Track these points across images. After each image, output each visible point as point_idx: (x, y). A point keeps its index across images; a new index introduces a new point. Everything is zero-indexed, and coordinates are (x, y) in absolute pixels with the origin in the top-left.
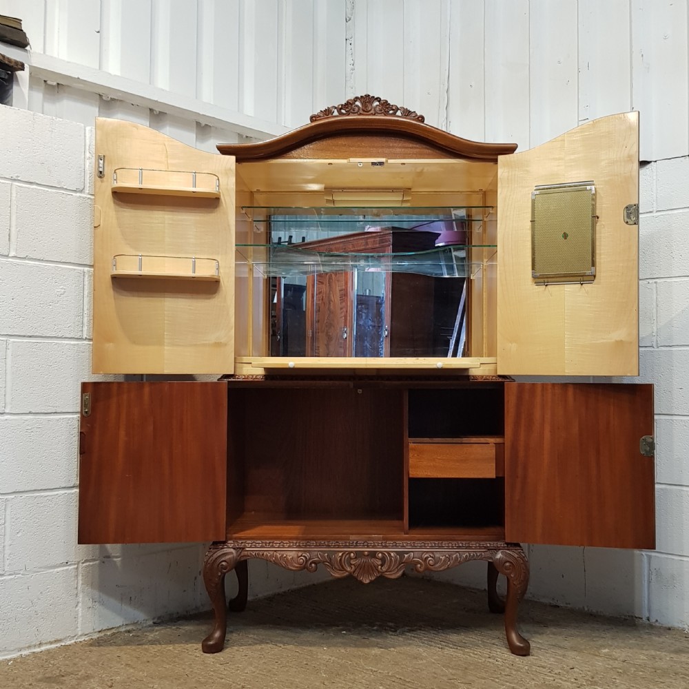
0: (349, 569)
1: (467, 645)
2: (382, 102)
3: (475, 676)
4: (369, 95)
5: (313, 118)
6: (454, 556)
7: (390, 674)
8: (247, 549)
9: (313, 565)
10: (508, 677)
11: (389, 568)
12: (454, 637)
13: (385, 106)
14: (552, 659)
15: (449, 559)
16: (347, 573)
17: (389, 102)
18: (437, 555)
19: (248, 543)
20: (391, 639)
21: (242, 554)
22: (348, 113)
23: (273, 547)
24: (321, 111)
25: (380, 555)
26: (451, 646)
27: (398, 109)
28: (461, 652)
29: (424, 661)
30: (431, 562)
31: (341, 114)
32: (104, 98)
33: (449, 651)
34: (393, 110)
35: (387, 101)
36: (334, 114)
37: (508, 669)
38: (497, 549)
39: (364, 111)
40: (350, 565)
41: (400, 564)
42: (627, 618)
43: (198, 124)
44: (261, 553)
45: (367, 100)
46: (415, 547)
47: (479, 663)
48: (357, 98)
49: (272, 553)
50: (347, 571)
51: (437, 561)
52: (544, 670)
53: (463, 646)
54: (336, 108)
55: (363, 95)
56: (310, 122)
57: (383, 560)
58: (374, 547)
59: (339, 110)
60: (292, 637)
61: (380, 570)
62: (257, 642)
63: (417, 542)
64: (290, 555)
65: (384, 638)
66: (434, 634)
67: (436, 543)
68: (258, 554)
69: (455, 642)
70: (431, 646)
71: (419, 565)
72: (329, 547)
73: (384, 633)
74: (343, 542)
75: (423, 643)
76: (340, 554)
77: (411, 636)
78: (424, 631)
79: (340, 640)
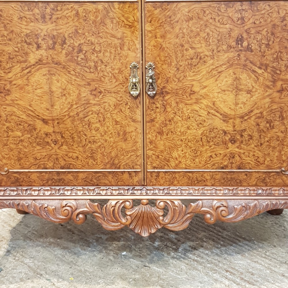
0: (124, 221)
6: (252, 204)
11: (172, 219)
15: (246, 208)
16: (122, 226)
18: (231, 203)
23: (31, 195)
25: (162, 204)
30: (223, 212)
40: (125, 216)
41: (185, 215)
46: (204, 194)
49: (30, 202)
50: (121, 223)
51: (230, 210)
57: (166, 209)
58: (154, 194)
60: (69, 264)
61: (162, 222)
62: (31, 274)
63: (207, 188)
64: (53, 204)
65: (166, 265)
66: (217, 254)
67: (231, 188)
68: (13, 204)
69: (242, 273)
70: (216, 280)
71: (208, 216)
72: (99, 194)
73: (166, 255)
74: (116, 188)
75: (207, 274)
76: (114, 203)
77: (194, 260)
78: (207, 249)
79: (117, 269)
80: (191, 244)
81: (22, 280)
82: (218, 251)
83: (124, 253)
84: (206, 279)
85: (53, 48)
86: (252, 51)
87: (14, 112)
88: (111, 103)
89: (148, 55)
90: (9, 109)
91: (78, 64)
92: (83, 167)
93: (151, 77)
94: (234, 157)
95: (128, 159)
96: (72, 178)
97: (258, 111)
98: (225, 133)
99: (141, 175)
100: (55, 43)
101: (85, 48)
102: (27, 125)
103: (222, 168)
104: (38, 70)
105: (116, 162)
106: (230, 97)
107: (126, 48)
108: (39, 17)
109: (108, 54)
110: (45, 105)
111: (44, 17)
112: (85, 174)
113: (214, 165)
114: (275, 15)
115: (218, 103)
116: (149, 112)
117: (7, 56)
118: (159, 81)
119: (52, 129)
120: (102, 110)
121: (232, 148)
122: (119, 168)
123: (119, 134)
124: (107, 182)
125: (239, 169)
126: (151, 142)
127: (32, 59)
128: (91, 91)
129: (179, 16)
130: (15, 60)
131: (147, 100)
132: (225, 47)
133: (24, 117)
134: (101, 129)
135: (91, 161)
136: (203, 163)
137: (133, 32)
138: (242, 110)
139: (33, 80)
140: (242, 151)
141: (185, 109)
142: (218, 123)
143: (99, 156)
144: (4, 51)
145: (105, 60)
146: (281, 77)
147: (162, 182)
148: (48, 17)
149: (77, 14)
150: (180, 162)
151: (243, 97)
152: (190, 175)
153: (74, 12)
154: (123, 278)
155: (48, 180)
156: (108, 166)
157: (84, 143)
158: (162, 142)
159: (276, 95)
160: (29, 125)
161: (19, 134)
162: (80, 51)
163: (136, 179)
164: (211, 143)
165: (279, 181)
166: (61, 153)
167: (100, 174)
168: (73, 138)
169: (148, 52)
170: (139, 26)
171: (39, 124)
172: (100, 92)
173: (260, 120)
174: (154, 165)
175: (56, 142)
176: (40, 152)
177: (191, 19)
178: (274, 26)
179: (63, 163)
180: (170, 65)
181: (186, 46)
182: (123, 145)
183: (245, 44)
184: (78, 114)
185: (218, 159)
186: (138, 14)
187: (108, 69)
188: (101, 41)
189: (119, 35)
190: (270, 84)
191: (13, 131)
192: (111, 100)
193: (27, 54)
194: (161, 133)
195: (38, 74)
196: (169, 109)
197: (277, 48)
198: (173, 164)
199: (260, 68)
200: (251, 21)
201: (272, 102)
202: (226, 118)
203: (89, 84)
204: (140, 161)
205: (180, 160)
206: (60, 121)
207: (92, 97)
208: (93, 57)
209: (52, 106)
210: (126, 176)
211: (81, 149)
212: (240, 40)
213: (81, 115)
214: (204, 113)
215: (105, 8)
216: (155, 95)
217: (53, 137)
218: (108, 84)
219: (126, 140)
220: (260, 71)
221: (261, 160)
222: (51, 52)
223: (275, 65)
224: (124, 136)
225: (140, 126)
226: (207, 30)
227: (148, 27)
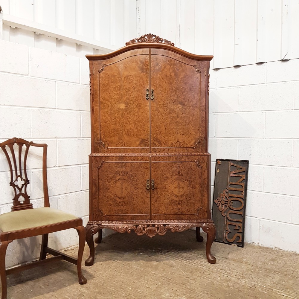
0: (144, 232)
1: (190, 258)
2: (156, 37)
3: (196, 275)
4: (151, 34)
5: (127, 44)
6: (186, 226)
7: (162, 275)
8: (102, 225)
9: (130, 230)
10: (209, 276)
11: (160, 231)
12: (185, 255)
13: (158, 39)
14: (225, 265)
15: (184, 227)
16: (144, 234)
17: (159, 37)
18: (180, 226)
19: (103, 222)
20: (161, 256)
21: (100, 227)
22: (142, 42)
23: (113, 223)
24: (130, 41)
25: (157, 226)
26: (184, 259)
27: (163, 40)
28: (189, 262)
29: (175, 268)
30: (177, 228)
31: (139, 42)
32: (36, 33)
33: (184, 262)
34: (161, 40)
35: (158, 37)
36: (136, 42)
37: (208, 271)
38: (204, 223)
39: (149, 41)
40: (144, 230)
41: (165, 229)
42: (250, 243)
43: (77, 44)
44: (108, 226)
45: (150, 36)
46: (170, 222)
47: (196, 268)
48: (145, 35)
49: (113, 226)
51: (179, 228)
52: (223, 271)
53: (189, 259)
54: (137, 39)
55: (148, 34)
56: (125, 45)
57: (158, 228)
58: (154, 223)
59: (138, 40)
60: (121, 256)
61: (157, 232)
62: (107, 259)
63: (171, 220)
64: (120, 227)
65: (158, 256)
66: (177, 253)
67: (179, 220)
68: (107, 227)
69: (186, 257)
70: (177, 259)
71: (172, 230)
72: (136, 223)
73: (157, 253)
74: (141, 221)
75: (173, 258)
76: (141, 226)
77: (168, 255)
78: (173, 252)
79: (140, 257)
80: (167, 250)
81: (104, 261)
82: (177, 252)
83: (141, 253)
84: (173, 259)
85: (124, 175)
86: (183, 176)
87: (110, 195)
88: (141, 192)
89: (152, 177)
90: (108, 194)
91: (131, 180)
92: (131, 213)
93: (153, 184)
94: (180, 209)
95: (145, 210)
96: (127, 218)
97: (186, 194)
98: (176, 201)
99: (149, 216)
100: (124, 174)
101: (133, 175)
102: (113, 199)
103: (176, 213)
104: (119, 182)
105: (142, 211)
106: (177, 189)
107: (146, 175)
108: (120, 166)
109: (140, 177)
110: (120, 193)
111: (122, 166)
112: (131, 216)
113: (173, 212)
114: (188, 166)
115: (173, 191)
116: (152, 194)
117: (110, 178)
118: (155, 185)
119: (121, 201)
120: (138, 194)
121: (179, 206)
122: (143, 214)
123: (143, 202)
124: (138, 219)
125: (182, 213)
126: (153, 205)
127: (117, 178)
128: (135, 188)
129: (161, 166)
130: (112, 179)
131: (152, 191)
132: (175, 174)
133: (113, 196)
134: (137, 200)
135: (133, 211)
136: (170, 211)
137: (148, 170)
138: (181, 194)
139: (117, 184)
140: (182, 207)
141: (163, 193)
142: (174, 198)
143: (136, 209)
144: (109, 176)
145: (139, 178)
146: (192, 183)
147: (157, 218)
148: (123, 166)
149: (132, 165)
150: (162, 211)
151: (181, 190)
152: (166, 216)
153: (131, 165)
154: (142, 259)
155: (119, 218)
156: (139, 213)
157: (131, 205)
158: (156, 205)
159: (191, 189)
160: (114, 199)
161: (111, 202)
162: (132, 176)
163: (148, 217)
164: (172, 205)
165: (194, 217)
166: (124, 208)
167: (136, 216)
168: (128, 204)
169: (152, 176)
170: (149, 169)
171: (117, 199)
172: (137, 188)
173: (187, 197)
174: (154, 212)
175: (122, 205)
176: (117, 208)
177: (164, 167)
178: (188, 169)
179: (124, 212)
180: (159, 180)
181: (163, 174)
182: (144, 206)
183: (181, 174)
184: (130, 195)
185: (175, 210)
186: (149, 165)
187: (140, 181)
188: (138, 173)
189: (144, 171)
190: (189, 185)
191: (109, 201)
192: (140, 191)
193: (116, 177)
194: (156, 201)
195: (119, 183)
196: (159, 193)
197: (190, 175)
198: (160, 212)
199: (186, 181)
200: (182, 167)
201: (190, 191)
202: (176, 196)
203: (134, 186)
204: (149, 211)
205: (162, 210)
206: (124, 198)
207: (135, 190)
208: (136, 178)
209: (122, 193)
210: (145, 216)
211: (130, 207)
212: (179, 173)
213: (131, 196)
214: (169, 195)
215: (140, 164)
216: (154, 189)
217: (122, 203)
218: (140, 186)
219: (145, 204)
220: (186, 182)
221: (188, 210)
222: (123, 176)
223: (190, 180)
224: (144, 202)
225: (149, 199)
226: (169, 170)
227: (152, 169)
